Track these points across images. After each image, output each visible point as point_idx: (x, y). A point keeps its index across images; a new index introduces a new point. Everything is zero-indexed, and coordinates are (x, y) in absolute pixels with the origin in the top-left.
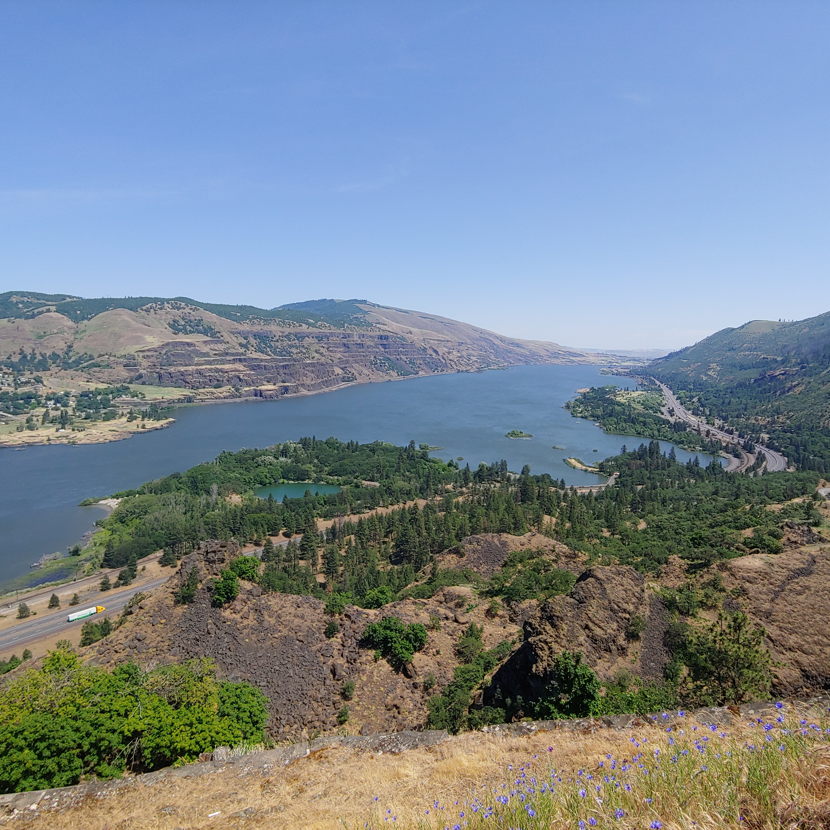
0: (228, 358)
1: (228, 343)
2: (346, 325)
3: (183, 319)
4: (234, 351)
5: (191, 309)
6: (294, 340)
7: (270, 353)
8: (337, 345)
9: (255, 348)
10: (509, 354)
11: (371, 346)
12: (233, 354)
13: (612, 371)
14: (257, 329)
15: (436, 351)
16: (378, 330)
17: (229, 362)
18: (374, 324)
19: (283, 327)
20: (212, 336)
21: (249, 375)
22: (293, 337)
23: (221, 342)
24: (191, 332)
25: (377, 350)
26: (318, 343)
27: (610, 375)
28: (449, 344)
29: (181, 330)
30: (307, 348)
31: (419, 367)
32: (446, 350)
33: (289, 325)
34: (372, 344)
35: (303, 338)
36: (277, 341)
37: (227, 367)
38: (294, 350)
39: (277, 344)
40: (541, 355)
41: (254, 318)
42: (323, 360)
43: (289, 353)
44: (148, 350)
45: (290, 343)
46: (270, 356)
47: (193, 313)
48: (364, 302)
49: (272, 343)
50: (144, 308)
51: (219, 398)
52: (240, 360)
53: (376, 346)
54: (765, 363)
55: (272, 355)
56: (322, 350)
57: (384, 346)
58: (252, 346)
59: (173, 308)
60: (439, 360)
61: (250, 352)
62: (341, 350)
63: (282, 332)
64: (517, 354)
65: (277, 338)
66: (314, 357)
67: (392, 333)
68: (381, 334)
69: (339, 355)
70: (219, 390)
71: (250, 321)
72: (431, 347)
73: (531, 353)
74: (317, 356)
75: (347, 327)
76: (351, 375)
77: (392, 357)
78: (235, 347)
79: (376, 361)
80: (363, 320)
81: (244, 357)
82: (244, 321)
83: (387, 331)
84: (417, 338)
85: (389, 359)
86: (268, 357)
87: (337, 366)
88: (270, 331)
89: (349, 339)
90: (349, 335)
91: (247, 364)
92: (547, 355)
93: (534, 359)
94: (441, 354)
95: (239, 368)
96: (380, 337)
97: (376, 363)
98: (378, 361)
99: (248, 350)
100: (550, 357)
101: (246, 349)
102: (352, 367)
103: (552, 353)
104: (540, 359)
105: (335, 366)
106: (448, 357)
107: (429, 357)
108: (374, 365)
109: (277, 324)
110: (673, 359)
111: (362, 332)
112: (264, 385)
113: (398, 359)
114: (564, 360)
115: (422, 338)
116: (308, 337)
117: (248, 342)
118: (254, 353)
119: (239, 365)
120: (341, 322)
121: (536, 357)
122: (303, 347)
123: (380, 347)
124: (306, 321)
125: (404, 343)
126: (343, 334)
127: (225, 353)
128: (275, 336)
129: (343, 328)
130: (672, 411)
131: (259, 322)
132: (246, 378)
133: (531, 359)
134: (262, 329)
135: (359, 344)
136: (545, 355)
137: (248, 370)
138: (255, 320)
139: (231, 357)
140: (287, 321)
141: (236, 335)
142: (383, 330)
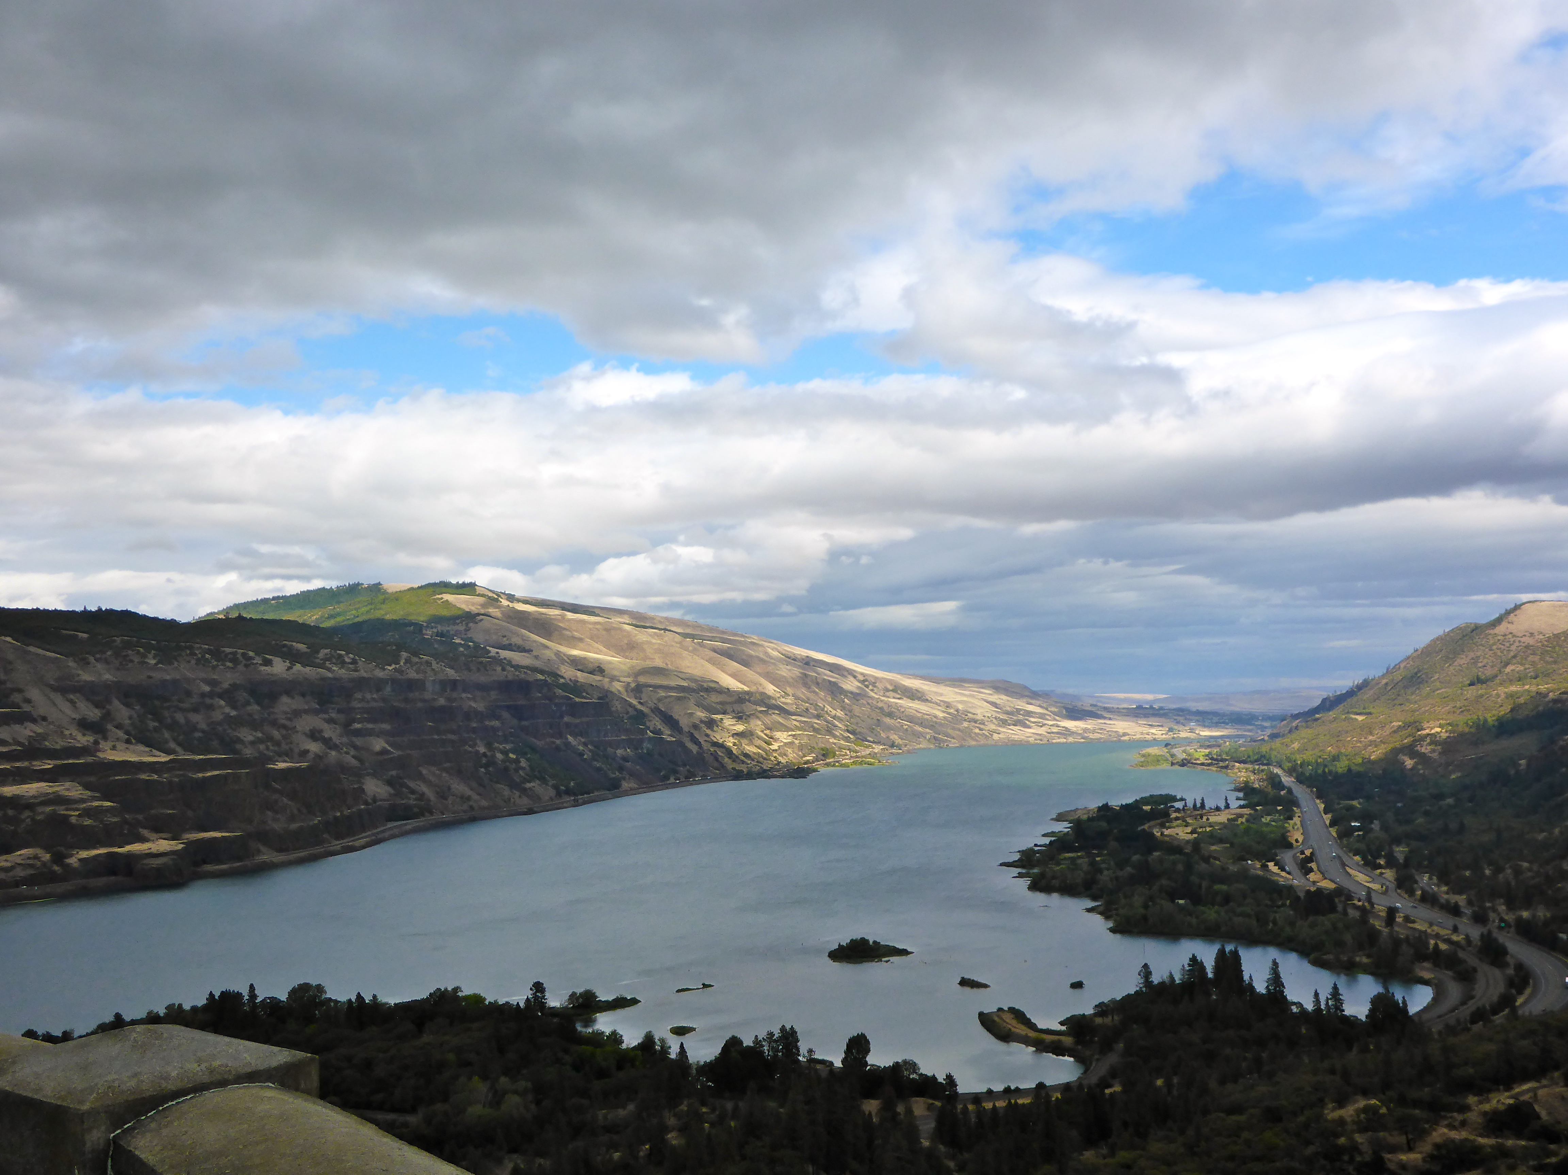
0: (38, 764)
2: (404, 655)
4: (60, 744)
6: (248, 703)
7: (172, 745)
8: (374, 716)
9: (127, 733)
10: (887, 720)
11: (477, 713)
12: (52, 754)
13: (1172, 756)
14: (135, 677)
15: (672, 723)
16: (499, 669)
17: (41, 775)
18: (493, 651)
19: (214, 668)
21: (96, 813)
22: (242, 696)
23: (25, 718)
25: (496, 723)
26: (316, 712)
27: (1165, 766)
28: (714, 698)
30: (284, 727)
31: (621, 769)
32: (701, 714)
33: (235, 661)
34: (480, 706)
35: (273, 697)
36: (195, 710)
37: (32, 789)
38: (246, 735)
39: (195, 718)
40: (979, 717)
41: (127, 645)
42: (333, 758)
43: (229, 745)
45: (233, 713)
46: (168, 752)
48: (468, 588)
49: (180, 717)
52: (75, 770)
53: (493, 714)
54: (1556, 717)
55: (178, 749)
56: (329, 732)
57: (517, 712)
58: (119, 727)
60: (681, 744)
61: (110, 744)
62: (386, 726)
63: (213, 683)
64: (911, 719)
65: (195, 699)
66: (304, 753)
67: (542, 672)
68: (510, 677)
69: (380, 744)
70: (5, 859)
71: (117, 655)
72: (656, 710)
73: (949, 713)
74: (314, 747)
75: (407, 661)
76: (416, 799)
77: (539, 743)
78: (67, 732)
79: (494, 756)
80: (462, 639)
81: (90, 759)
82: (98, 656)
83: (527, 667)
84: (617, 687)
85: (534, 749)
86: (164, 758)
87: (375, 775)
88: (175, 682)
89: (411, 695)
90: (412, 685)
91: (92, 779)
92: (996, 718)
93: (959, 730)
94: (686, 729)
95: (67, 793)
96: (506, 687)
97: (491, 763)
98: (499, 756)
99: (105, 738)
100: (1004, 723)
101: (100, 736)
102: (420, 777)
103: (1007, 713)
104: (977, 731)
105: (368, 774)
106: (707, 735)
107: (650, 738)
108: (486, 766)
109: (198, 660)
110: (1332, 714)
111: (451, 673)
112: (144, 840)
113: (558, 749)
114: (1042, 731)
115: (633, 685)
116: (288, 693)
117: (107, 716)
118: (121, 746)
119: (68, 784)
120: (389, 648)
121: (966, 724)
122: (274, 723)
123: (506, 715)
124: (285, 649)
125: (577, 700)
126: (394, 681)
127: (33, 751)
128: (188, 694)
129: (393, 666)
130: (1310, 859)
131: (144, 656)
132: (88, 822)
133: (950, 731)
134: (150, 677)
135: (442, 709)
136: (988, 717)
137: (95, 799)
138: (130, 652)
139: (49, 762)
140: (228, 650)
141: (72, 697)
142: (517, 667)
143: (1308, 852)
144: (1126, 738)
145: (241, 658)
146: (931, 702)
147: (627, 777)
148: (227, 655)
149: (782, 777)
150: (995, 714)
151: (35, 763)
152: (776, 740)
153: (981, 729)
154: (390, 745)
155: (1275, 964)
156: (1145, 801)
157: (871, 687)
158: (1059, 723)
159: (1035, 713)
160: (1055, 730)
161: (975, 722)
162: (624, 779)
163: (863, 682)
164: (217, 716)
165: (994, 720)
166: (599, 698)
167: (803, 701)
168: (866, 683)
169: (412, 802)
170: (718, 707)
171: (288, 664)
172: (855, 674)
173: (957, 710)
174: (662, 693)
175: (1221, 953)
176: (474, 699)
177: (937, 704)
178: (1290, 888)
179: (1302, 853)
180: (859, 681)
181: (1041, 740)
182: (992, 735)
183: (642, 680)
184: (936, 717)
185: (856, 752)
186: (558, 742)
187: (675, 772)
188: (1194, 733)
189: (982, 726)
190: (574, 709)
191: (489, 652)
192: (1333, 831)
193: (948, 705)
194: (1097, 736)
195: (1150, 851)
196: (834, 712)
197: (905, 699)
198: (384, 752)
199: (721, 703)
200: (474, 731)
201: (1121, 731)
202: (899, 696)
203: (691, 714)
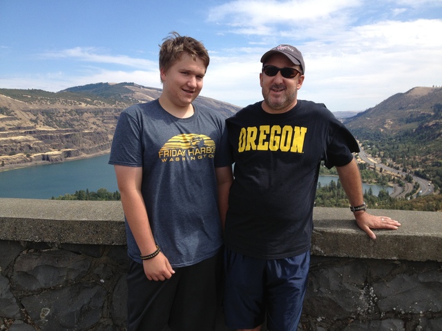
0: (21, 131)
1: (21, 119)
2: (117, 102)
4: (26, 126)
6: (76, 115)
7: (56, 126)
8: (110, 118)
9: (43, 123)
12: (24, 128)
14: (44, 107)
17: (21, 134)
18: (140, 101)
19: (66, 105)
20: (7, 115)
21: (38, 144)
22: (74, 113)
23: (15, 119)
26: (94, 117)
30: (86, 121)
33: (72, 104)
35: (82, 113)
36: (61, 116)
37: (20, 138)
38: (76, 123)
39: (61, 119)
41: (42, 99)
42: (99, 129)
43: (71, 126)
45: (72, 117)
46: (55, 128)
48: (132, 84)
49: (57, 118)
51: (14, 163)
52: (30, 133)
54: (423, 118)
55: (58, 127)
56: (98, 122)
58: (41, 121)
61: (39, 126)
62: (113, 121)
63: (66, 109)
65: (62, 114)
66: (92, 128)
69: (112, 126)
70: (13, 156)
71: (39, 102)
74: (94, 127)
78: (27, 123)
80: (132, 98)
81: (34, 130)
82: (34, 102)
86: (55, 130)
88: (56, 109)
90: (119, 110)
91: (36, 135)
95: (29, 139)
99: (38, 124)
101: (36, 124)
105: (109, 133)
109: (61, 103)
110: (360, 118)
112: (51, 151)
116: (86, 112)
117: (38, 118)
118: (42, 126)
119: (29, 136)
120: (113, 100)
122: (83, 120)
126: (115, 109)
127: (19, 128)
128: (59, 112)
129: (114, 105)
131: (46, 102)
132: (35, 146)
134: (48, 108)
137: (37, 140)
138: (43, 101)
139: (23, 130)
140: (69, 100)
141: (28, 113)
148: (69, 102)
164: (68, 118)
171: (86, 104)
192: (363, 148)
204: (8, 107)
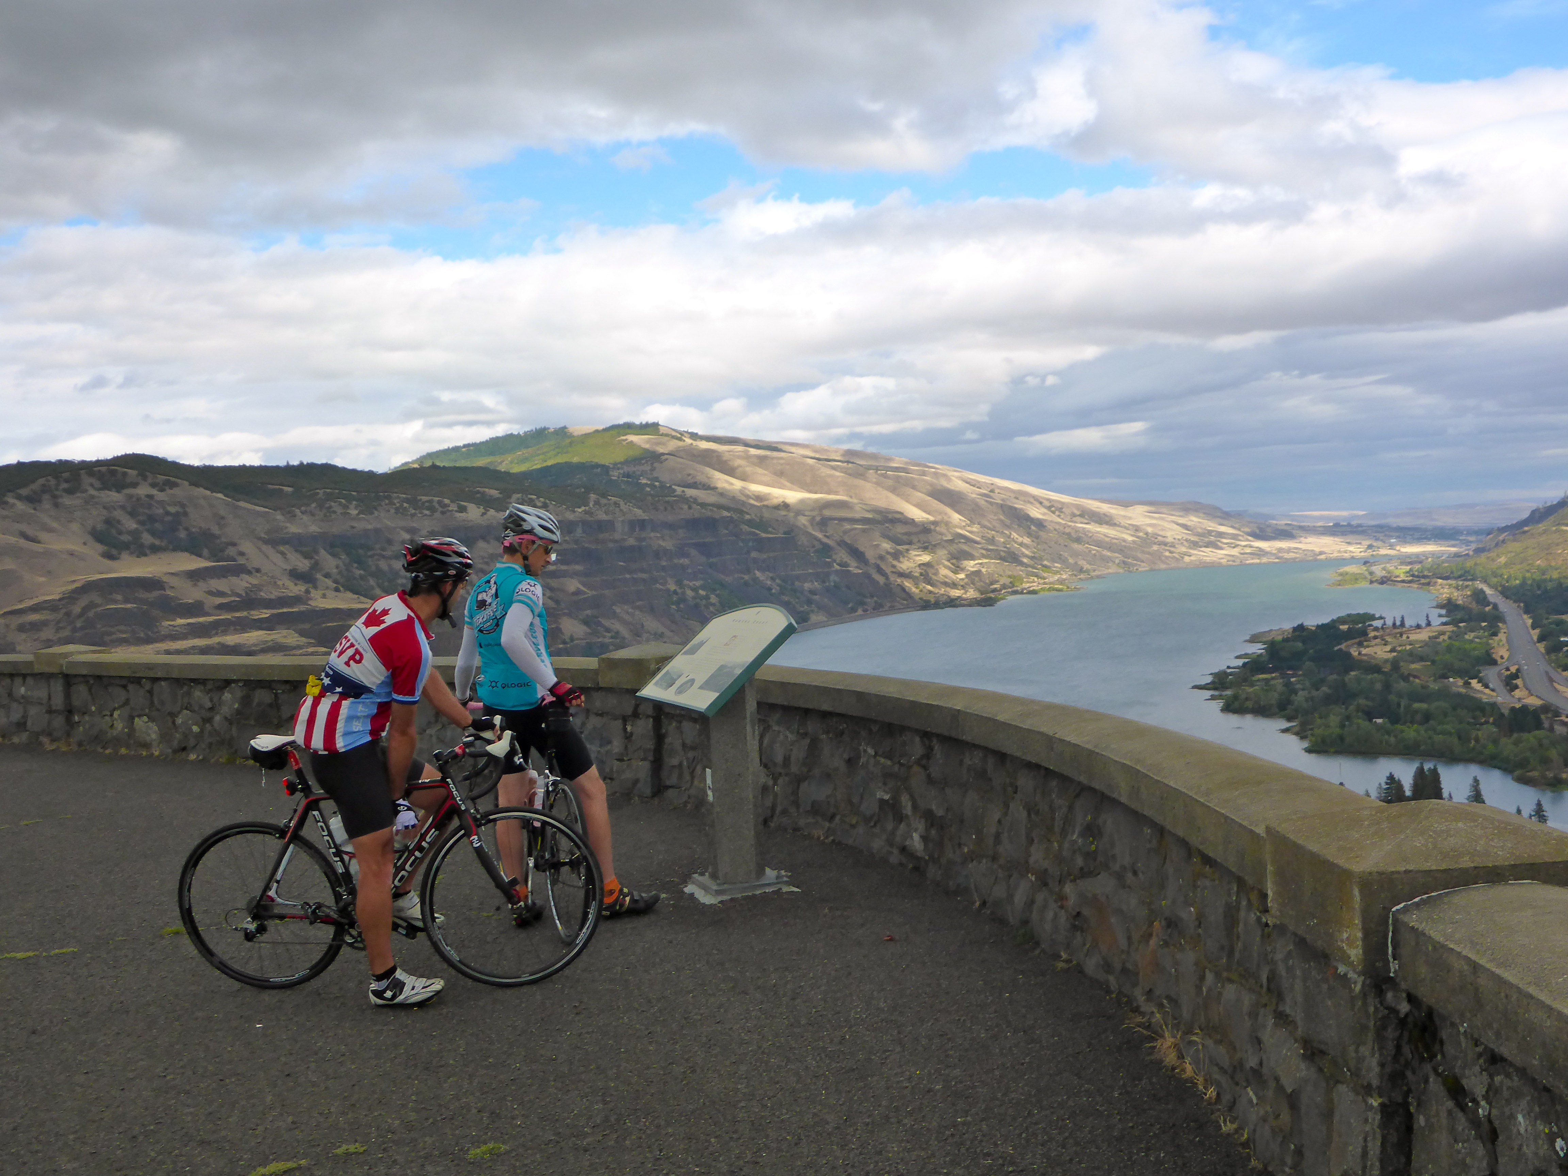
0: (256, 615)
1: (258, 570)
2: (593, 496)
3: (132, 514)
4: (274, 594)
5: (153, 485)
9: (335, 582)
10: (1076, 546)
11: (666, 552)
12: (268, 604)
13: (1371, 573)
14: (338, 528)
15: (858, 555)
16: (686, 507)
17: (259, 624)
18: (679, 490)
19: (413, 515)
20: (213, 556)
23: (240, 570)
24: (155, 549)
27: (1364, 584)
28: (900, 529)
29: (125, 546)
31: (809, 602)
32: (887, 546)
33: (432, 509)
34: (668, 544)
37: (253, 637)
40: (1170, 540)
41: (329, 497)
44: (35, 609)
47: (160, 496)
48: (652, 428)
49: (383, 565)
50: (24, 492)
52: (289, 618)
53: (681, 552)
57: (705, 549)
58: (327, 576)
59: (106, 487)
60: (868, 576)
61: (320, 592)
62: (578, 568)
64: (1099, 544)
67: (728, 509)
68: (697, 515)
71: (321, 506)
72: (842, 543)
73: (1138, 537)
75: (597, 503)
76: (612, 637)
77: (728, 579)
78: (280, 583)
79: (684, 593)
80: (648, 479)
81: (302, 608)
82: (303, 508)
83: (713, 505)
84: (803, 520)
85: (722, 585)
87: (570, 615)
88: (377, 531)
89: (601, 536)
90: (601, 526)
91: (307, 626)
92: (1186, 540)
93: (1149, 553)
94: (872, 561)
95: (283, 640)
96: (693, 524)
97: (682, 600)
98: (690, 593)
99: (315, 587)
100: (1195, 545)
101: (311, 585)
102: (614, 615)
103: (1199, 535)
104: (1167, 554)
105: (565, 614)
106: (894, 566)
107: (837, 571)
108: (677, 603)
109: (397, 509)
110: (1541, 527)
111: (639, 513)
113: (746, 584)
114: (1235, 552)
115: (818, 519)
116: (483, 538)
117: (315, 566)
118: (331, 593)
119: (285, 632)
120: (578, 491)
121: (1155, 547)
123: (694, 552)
124: (478, 495)
125: (764, 535)
126: (584, 523)
127: (249, 602)
128: (390, 542)
129: (583, 508)
130: (1515, 676)
131: (346, 507)
133: (1139, 555)
134: (353, 527)
135: (632, 548)
136: (1179, 540)
137: (310, 645)
138: (333, 504)
139: (265, 611)
140: (424, 498)
141: (282, 548)
142: (703, 505)
143: (1513, 669)
144: (1323, 557)
145: (437, 506)
146: (1119, 526)
147: (816, 609)
148: (423, 503)
149: (970, 606)
150: (1185, 537)
151: (252, 612)
152: (963, 570)
153: (1171, 552)
154: (584, 585)
155: (1476, 781)
156: (1342, 620)
157: (1057, 513)
158: (1252, 543)
159: (1228, 534)
160: (1248, 550)
161: (1166, 544)
162: (812, 611)
163: (1049, 508)
165: (1185, 543)
166: (785, 533)
167: (989, 528)
168: (1053, 509)
169: (607, 640)
170: (905, 538)
171: (482, 510)
172: (1041, 500)
173: (1147, 534)
174: (848, 526)
175: (1420, 773)
176: (663, 538)
177: (1125, 528)
178: (1493, 705)
179: (1508, 669)
180: (1045, 507)
181: (1234, 561)
182: (1183, 558)
183: (827, 513)
184: (1124, 541)
185: (1045, 578)
186: (746, 577)
187: (862, 604)
188: (1395, 549)
189: (1172, 549)
190: (761, 545)
191: (675, 491)
192: (1541, 647)
193: (1137, 529)
194: (1292, 555)
195: (1347, 670)
196: (1020, 539)
197: (1093, 523)
198: (578, 592)
199: (906, 534)
200: (664, 568)
201: (1317, 550)
202: (1086, 521)
203: (877, 546)
204: (215, 530)
